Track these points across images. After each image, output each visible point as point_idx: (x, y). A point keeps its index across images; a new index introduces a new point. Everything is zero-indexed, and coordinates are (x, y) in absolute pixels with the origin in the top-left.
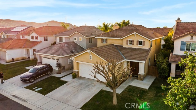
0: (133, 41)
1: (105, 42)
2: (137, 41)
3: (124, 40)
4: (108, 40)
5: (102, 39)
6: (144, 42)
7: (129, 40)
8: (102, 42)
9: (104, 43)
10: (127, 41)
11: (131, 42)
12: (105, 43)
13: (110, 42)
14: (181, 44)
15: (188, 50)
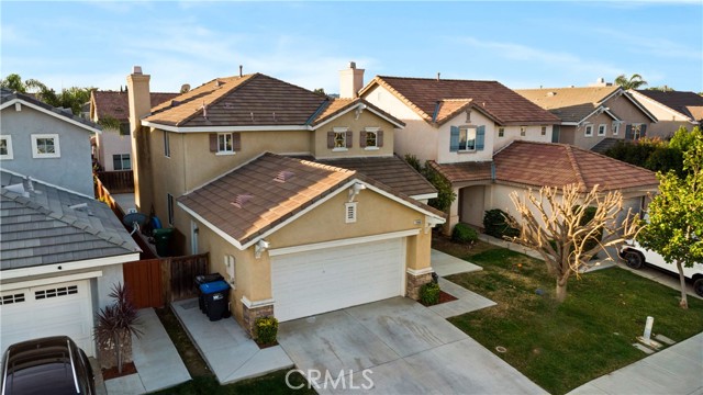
0: (349, 134)
1: (229, 149)
2: (362, 134)
3: (317, 132)
4: (243, 138)
5: (213, 136)
6: (381, 134)
7: (335, 131)
8: (213, 151)
9: (226, 152)
10: (330, 135)
12: (231, 153)
13: (251, 147)
14: (452, 134)
15: (462, 147)
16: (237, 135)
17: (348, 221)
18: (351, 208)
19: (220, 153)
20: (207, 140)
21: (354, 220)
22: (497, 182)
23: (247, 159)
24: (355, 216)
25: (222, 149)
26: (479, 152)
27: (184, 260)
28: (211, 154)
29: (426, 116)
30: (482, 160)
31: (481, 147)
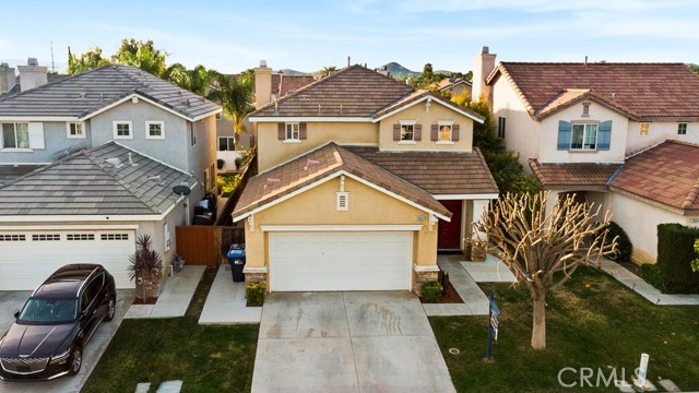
0: (419, 127)
1: (296, 137)
2: (434, 127)
3: (381, 124)
4: (308, 127)
5: (281, 125)
6: (457, 127)
7: (403, 123)
8: (281, 138)
9: (293, 140)
10: (396, 128)
11: (410, 133)
12: (298, 141)
13: (316, 136)
14: (560, 130)
15: (577, 145)
16: (303, 125)
17: (339, 208)
18: (342, 197)
19: (287, 141)
20: (276, 128)
21: (346, 208)
22: (612, 189)
23: (313, 147)
24: (347, 204)
25: (289, 137)
26: (601, 152)
27: (233, 231)
28: (280, 142)
29: (530, 108)
30: (607, 162)
31: (606, 146)
